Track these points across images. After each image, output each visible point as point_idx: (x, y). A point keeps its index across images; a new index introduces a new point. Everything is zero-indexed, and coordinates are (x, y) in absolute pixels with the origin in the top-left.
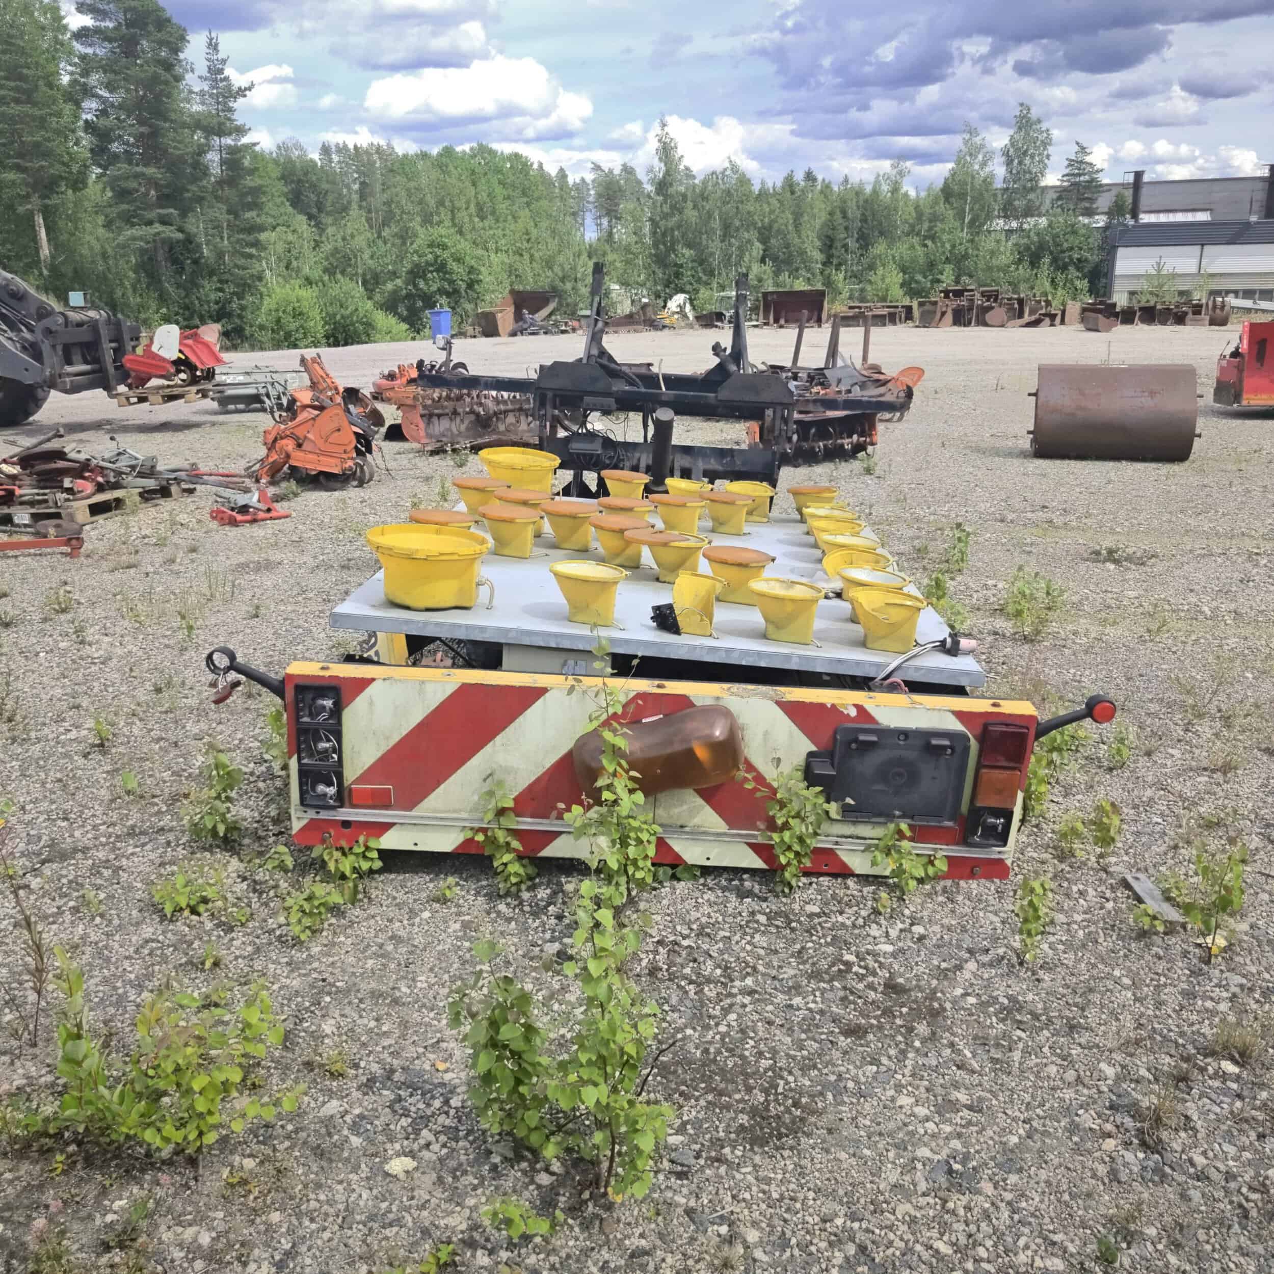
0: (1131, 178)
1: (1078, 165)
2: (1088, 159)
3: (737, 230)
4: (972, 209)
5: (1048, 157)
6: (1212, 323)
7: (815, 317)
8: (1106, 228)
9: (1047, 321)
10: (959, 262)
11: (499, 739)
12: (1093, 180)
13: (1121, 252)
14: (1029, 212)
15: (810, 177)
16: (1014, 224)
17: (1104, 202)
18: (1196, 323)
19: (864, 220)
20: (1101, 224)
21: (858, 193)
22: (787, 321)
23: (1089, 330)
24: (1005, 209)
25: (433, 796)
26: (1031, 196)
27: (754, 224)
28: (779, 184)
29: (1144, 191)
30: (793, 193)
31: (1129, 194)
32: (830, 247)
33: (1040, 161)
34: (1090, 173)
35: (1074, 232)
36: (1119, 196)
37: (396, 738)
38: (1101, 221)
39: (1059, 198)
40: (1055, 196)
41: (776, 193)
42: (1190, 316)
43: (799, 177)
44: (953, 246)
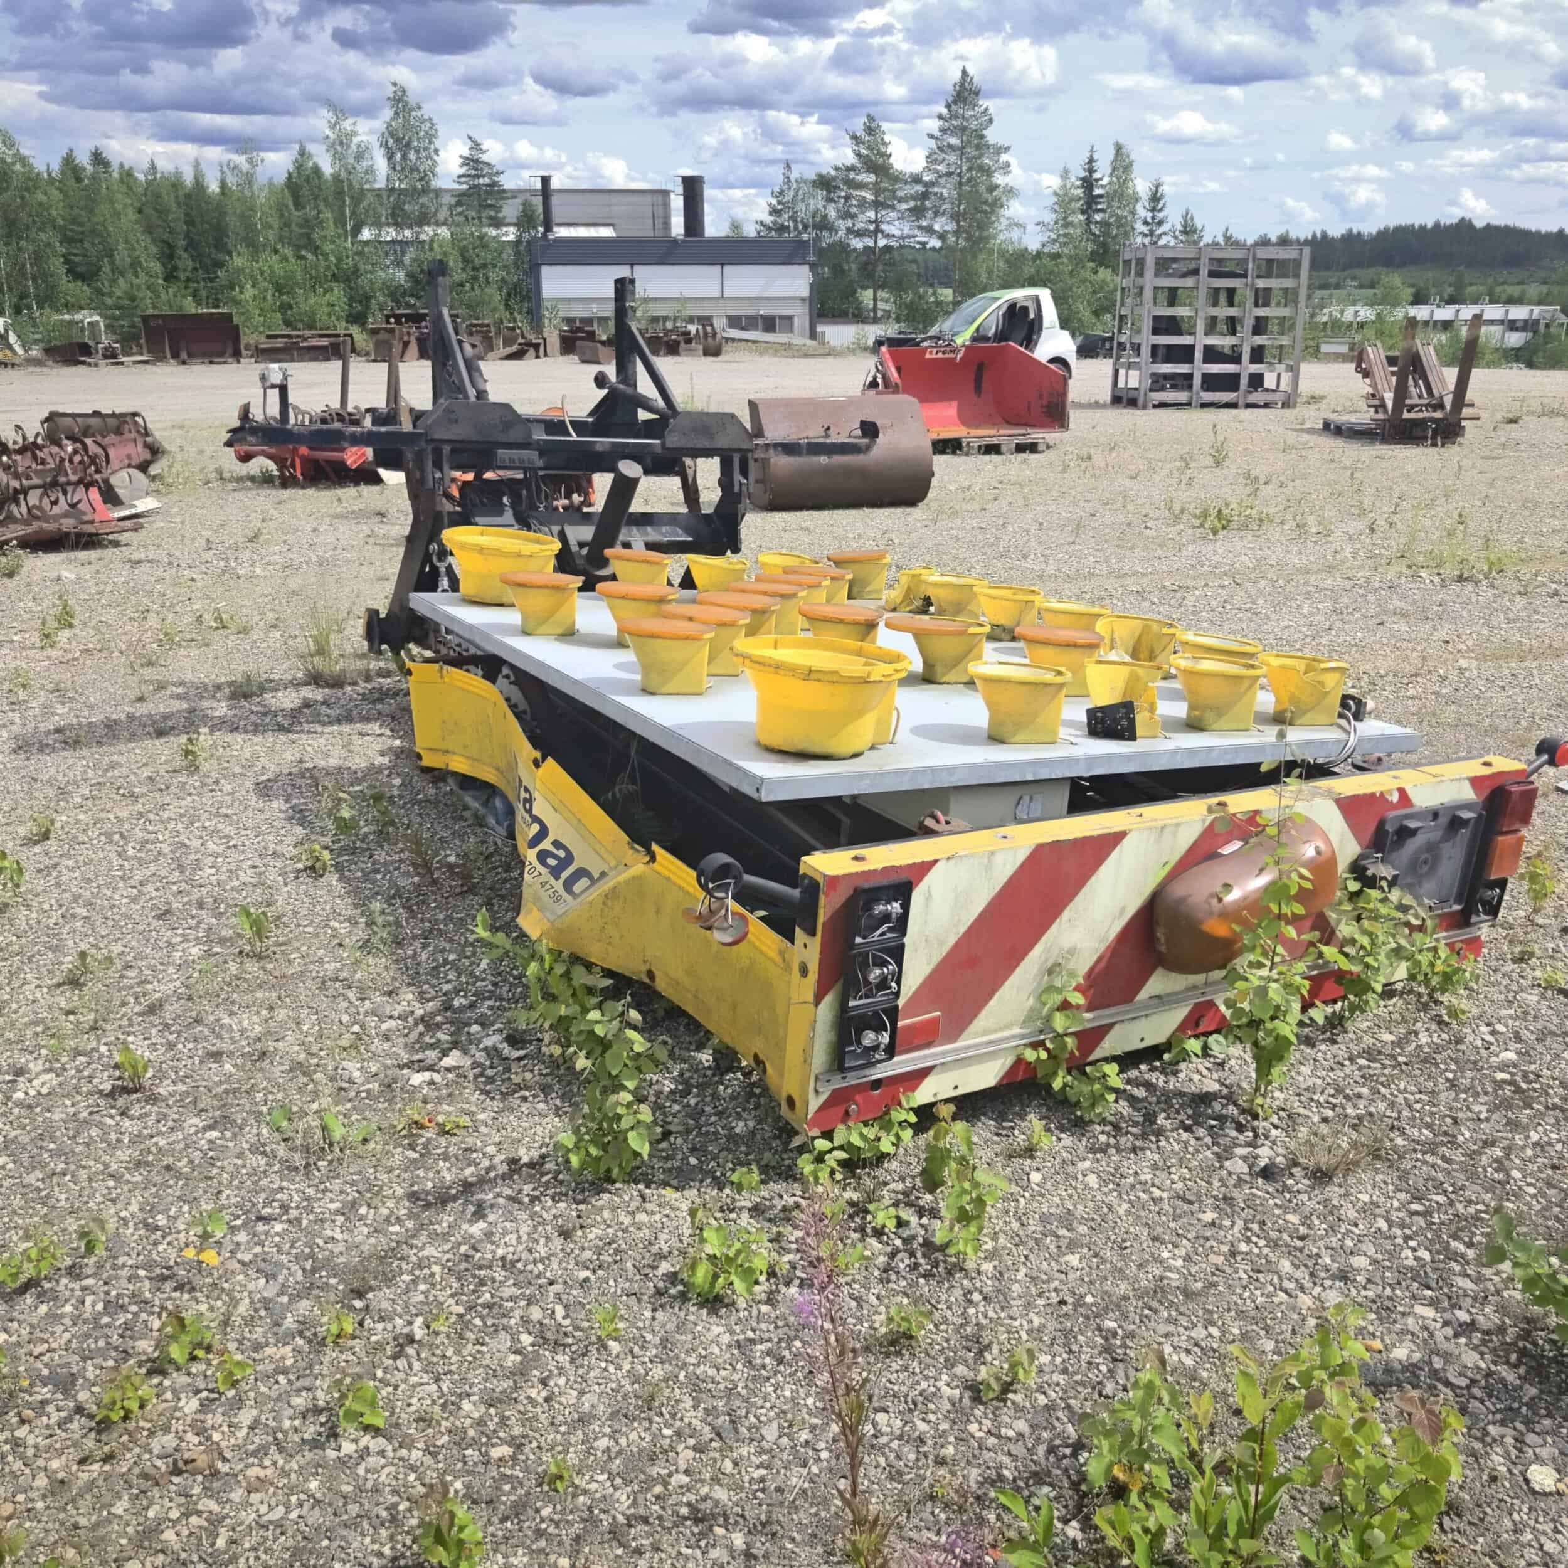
0: (538, 185)
1: (474, 163)
2: (484, 158)
3: (28, 228)
4: (353, 213)
5: (436, 151)
6: (707, 353)
7: (230, 350)
8: (518, 242)
9: (532, 351)
10: (348, 280)
11: (1066, 914)
12: (494, 184)
13: (546, 271)
14: (423, 219)
15: (98, 158)
16: (408, 233)
17: (510, 210)
18: (691, 352)
19: (190, 222)
20: (512, 237)
21: (176, 184)
22: (190, 355)
23: (584, 361)
24: (393, 215)
25: (984, 1013)
26: (424, 200)
27: (53, 221)
28: (56, 167)
29: (555, 200)
30: (79, 180)
31: (538, 201)
32: (171, 257)
33: (429, 157)
34: (491, 175)
35: (485, 246)
36: (526, 204)
37: (952, 940)
38: (510, 234)
39: (459, 203)
40: (453, 201)
41: (51, 181)
42: (682, 345)
43: (83, 159)
44: (339, 259)
